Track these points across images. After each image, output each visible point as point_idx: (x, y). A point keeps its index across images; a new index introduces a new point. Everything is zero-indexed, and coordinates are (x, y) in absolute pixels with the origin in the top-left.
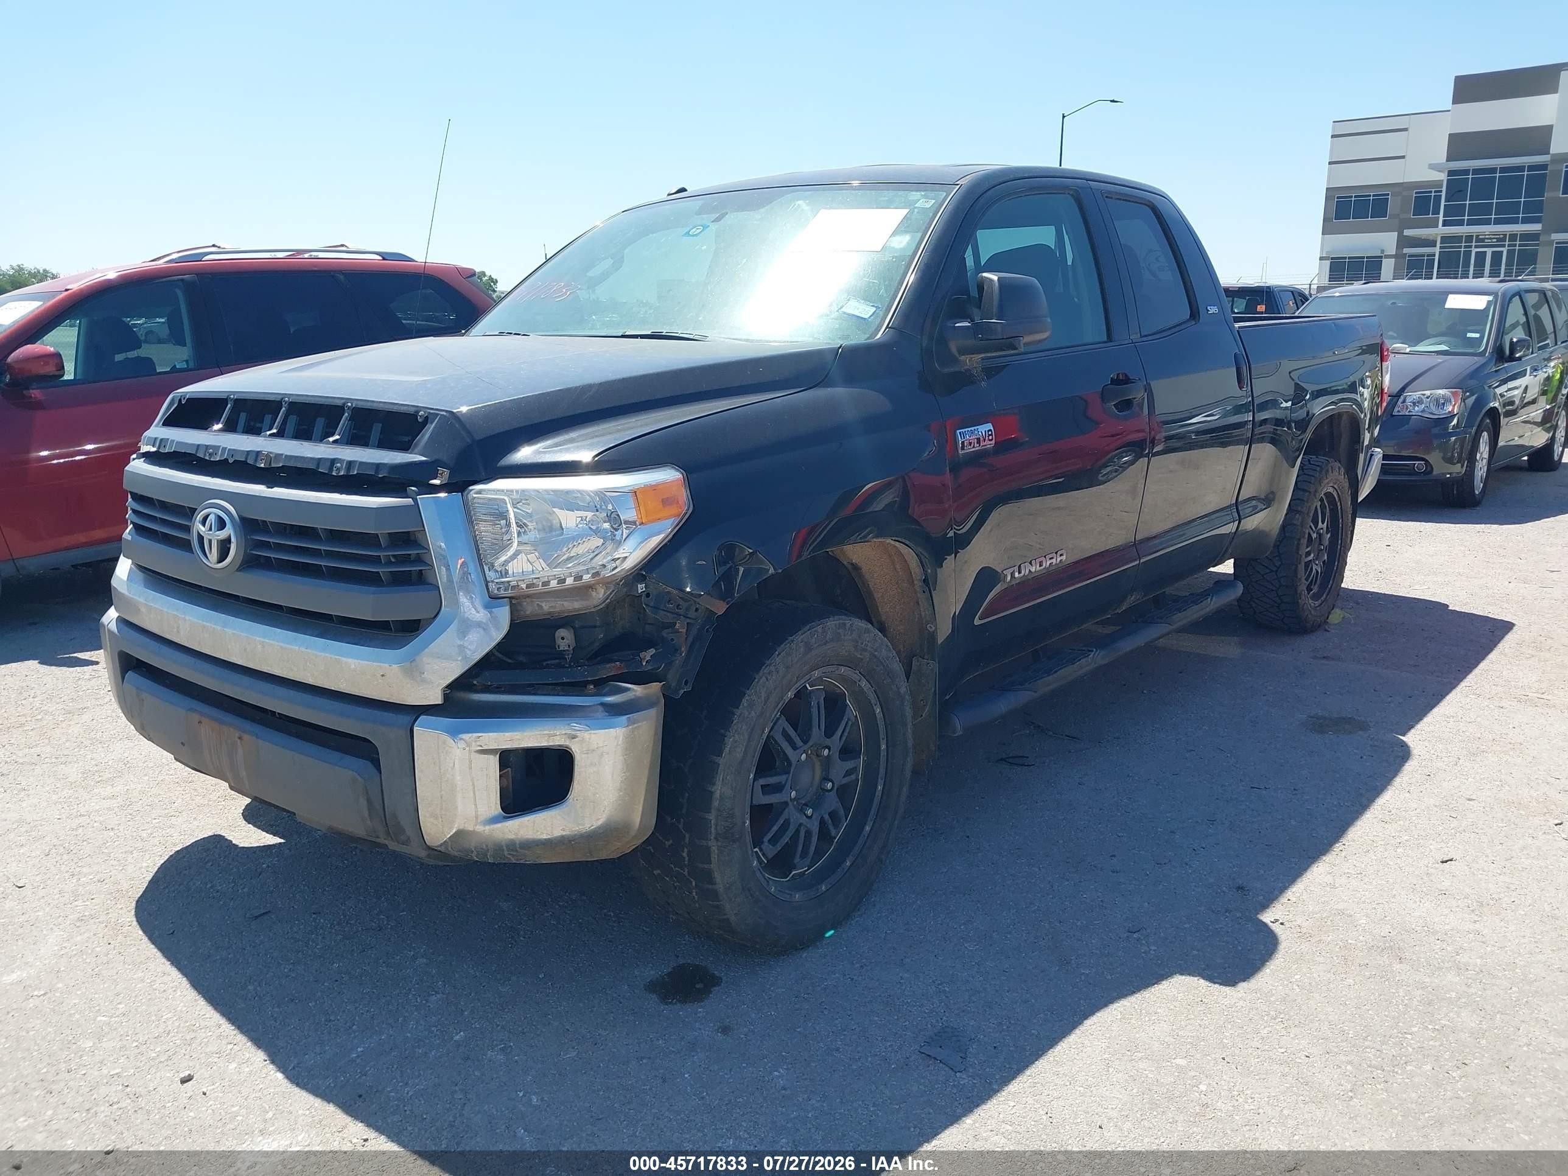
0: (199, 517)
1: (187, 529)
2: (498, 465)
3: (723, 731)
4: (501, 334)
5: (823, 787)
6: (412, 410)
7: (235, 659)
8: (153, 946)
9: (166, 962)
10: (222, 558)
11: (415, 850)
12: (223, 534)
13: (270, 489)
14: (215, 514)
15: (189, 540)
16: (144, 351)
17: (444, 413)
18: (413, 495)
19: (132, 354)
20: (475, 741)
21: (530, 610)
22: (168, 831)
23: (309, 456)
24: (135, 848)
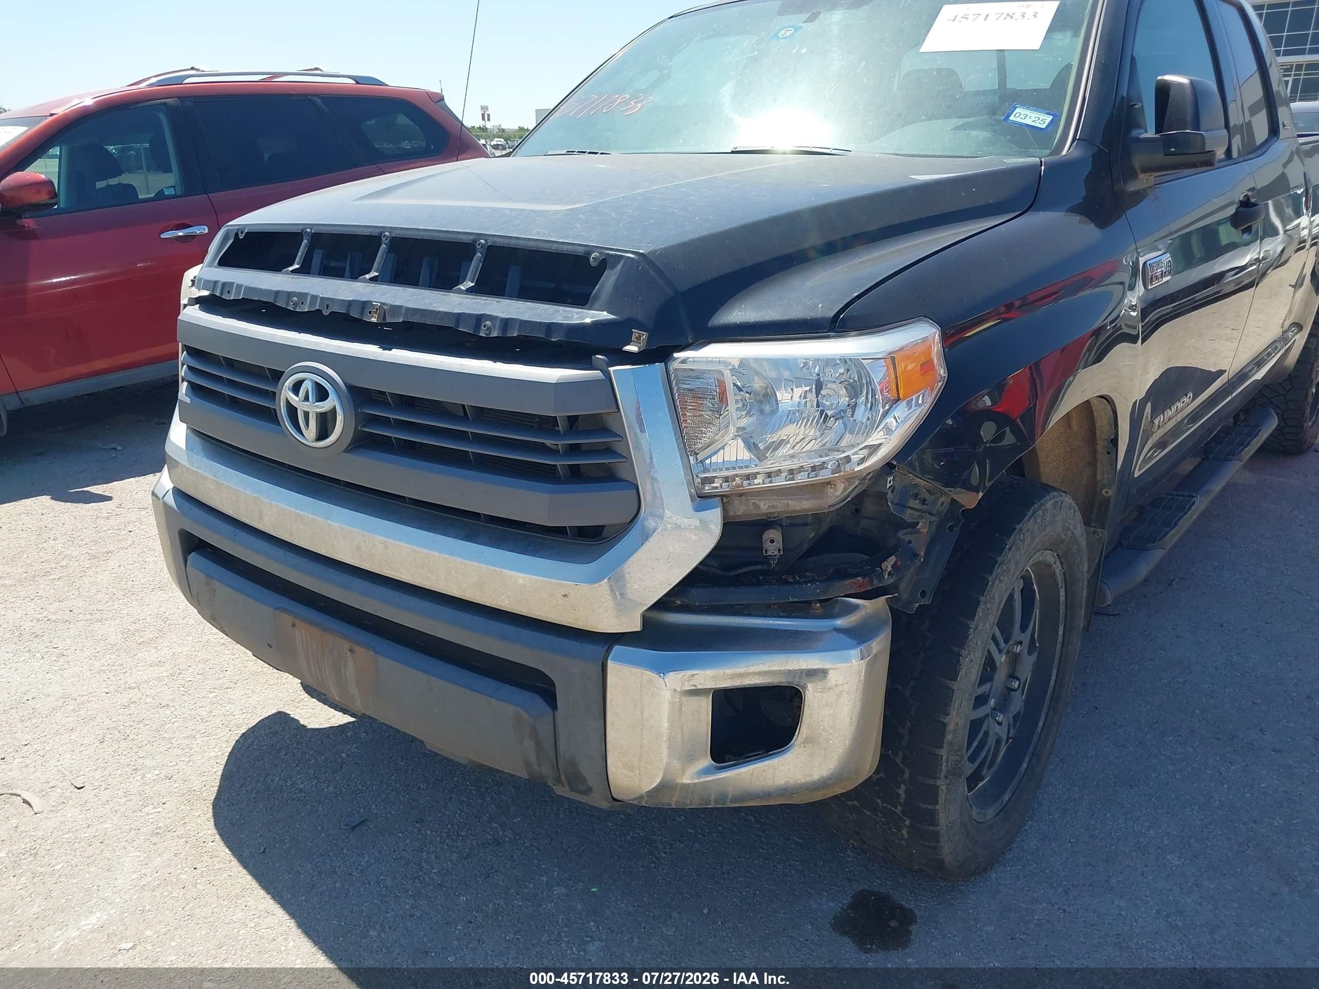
0: (289, 382)
1: (273, 396)
2: (709, 325)
3: (956, 649)
4: (570, 153)
5: (1009, 686)
6: (581, 250)
7: (344, 558)
8: (244, 871)
9: (266, 895)
10: (323, 434)
11: (598, 801)
12: (325, 406)
13: (387, 352)
14: (312, 380)
15: (275, 410)
16: (126, 179)
17: (632, 256)
18: (604, 367)
19: (113, 181)
20: (689, 680)
21: (741, 510)
22: (227, 708)
23: (441, 309)
24: (198, 732)
